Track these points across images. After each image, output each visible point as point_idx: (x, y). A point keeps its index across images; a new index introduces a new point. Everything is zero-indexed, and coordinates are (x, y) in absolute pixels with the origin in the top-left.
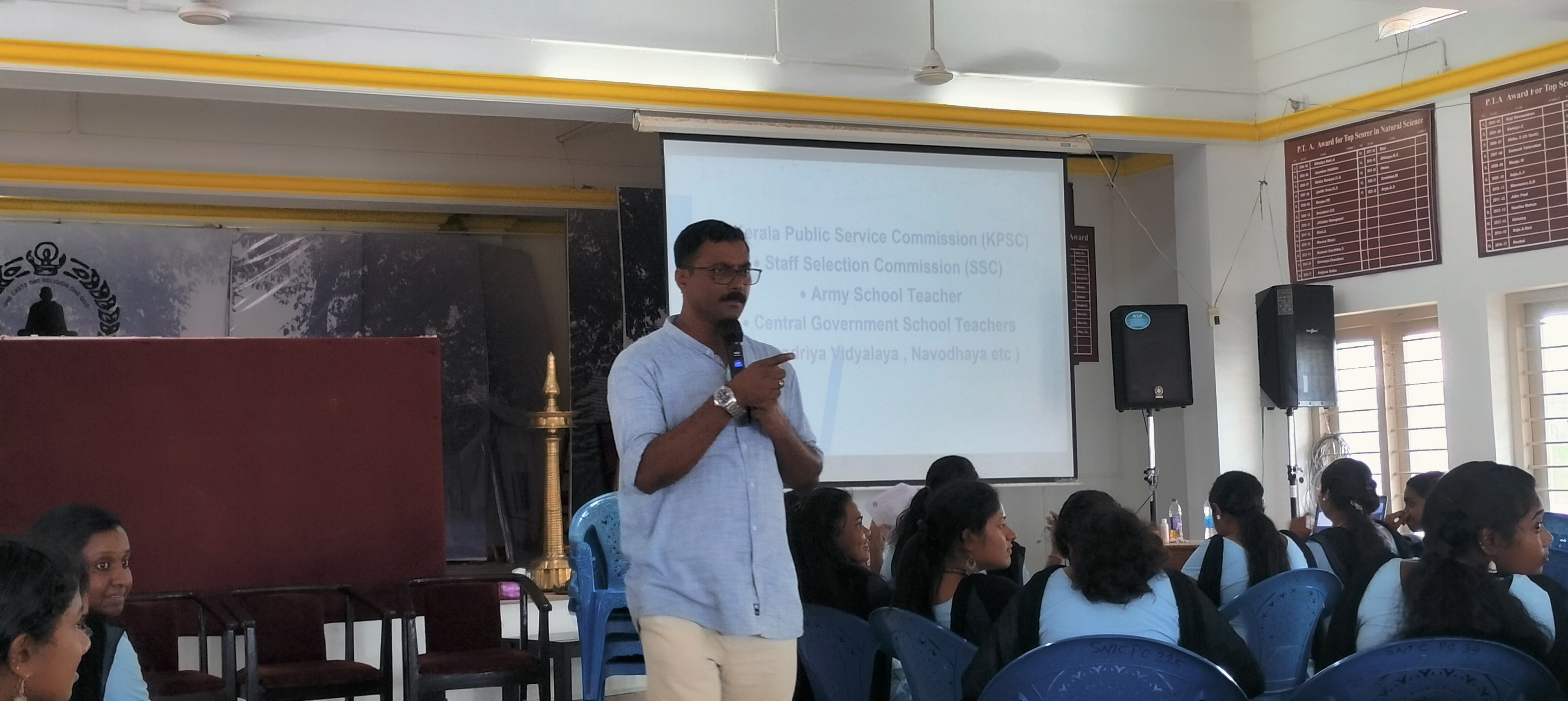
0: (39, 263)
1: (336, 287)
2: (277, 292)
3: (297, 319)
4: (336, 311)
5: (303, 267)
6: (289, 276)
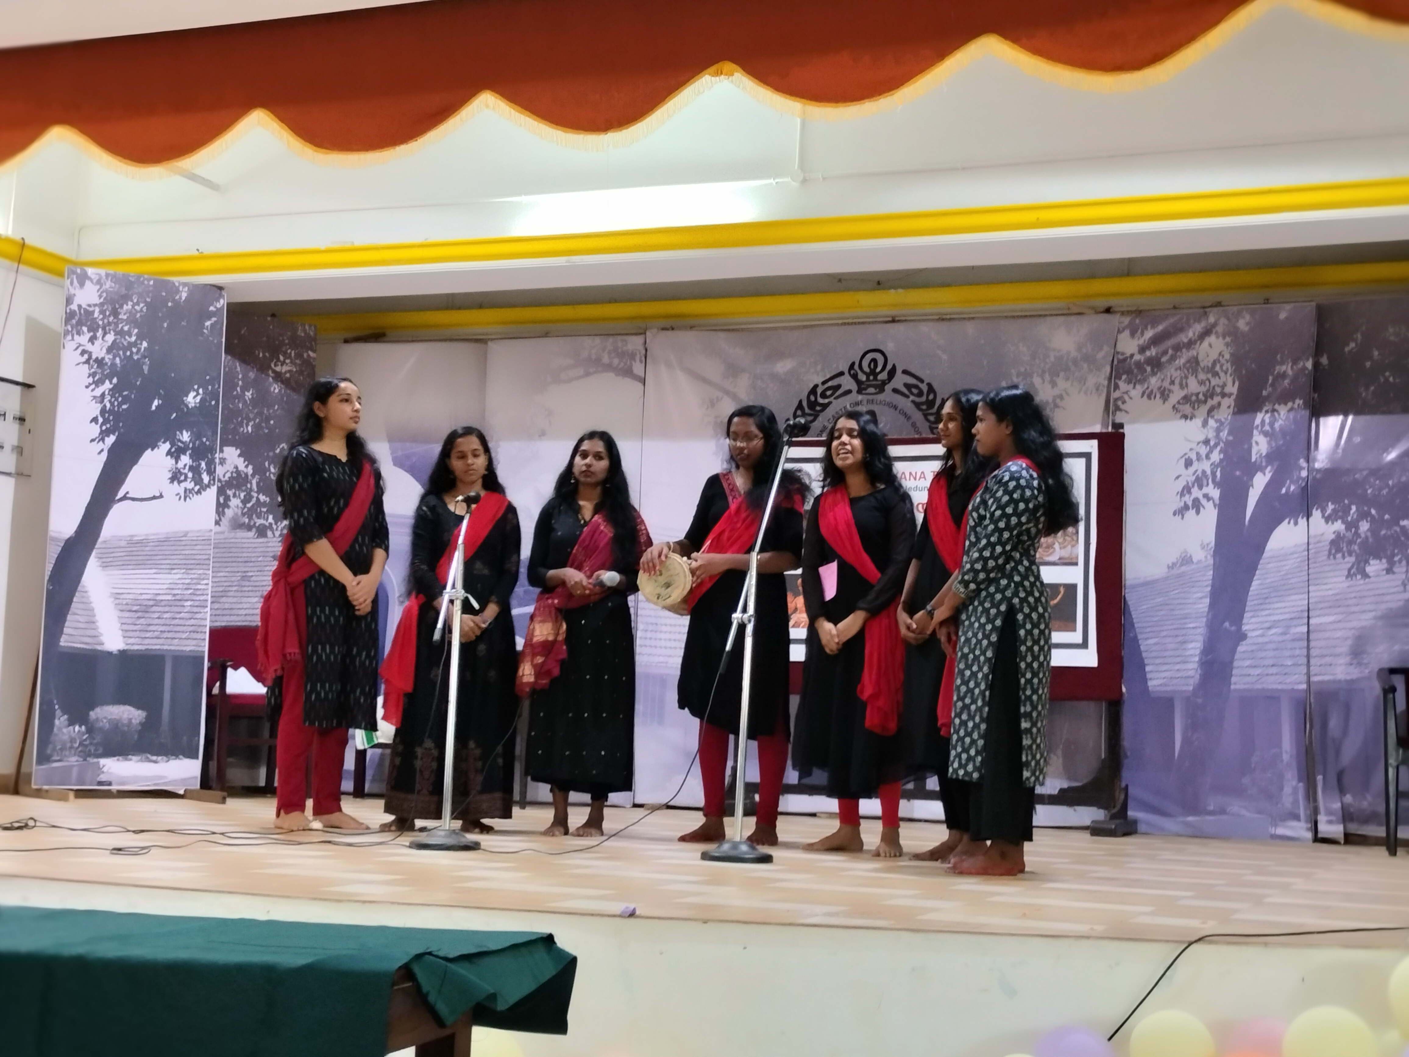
0: (863, 378)
1: (1270, 389)
2: (1179, 402)
3: (1206, 442)
4: (1267, 428)
5: (1219, 361)
6: (1196, 377)
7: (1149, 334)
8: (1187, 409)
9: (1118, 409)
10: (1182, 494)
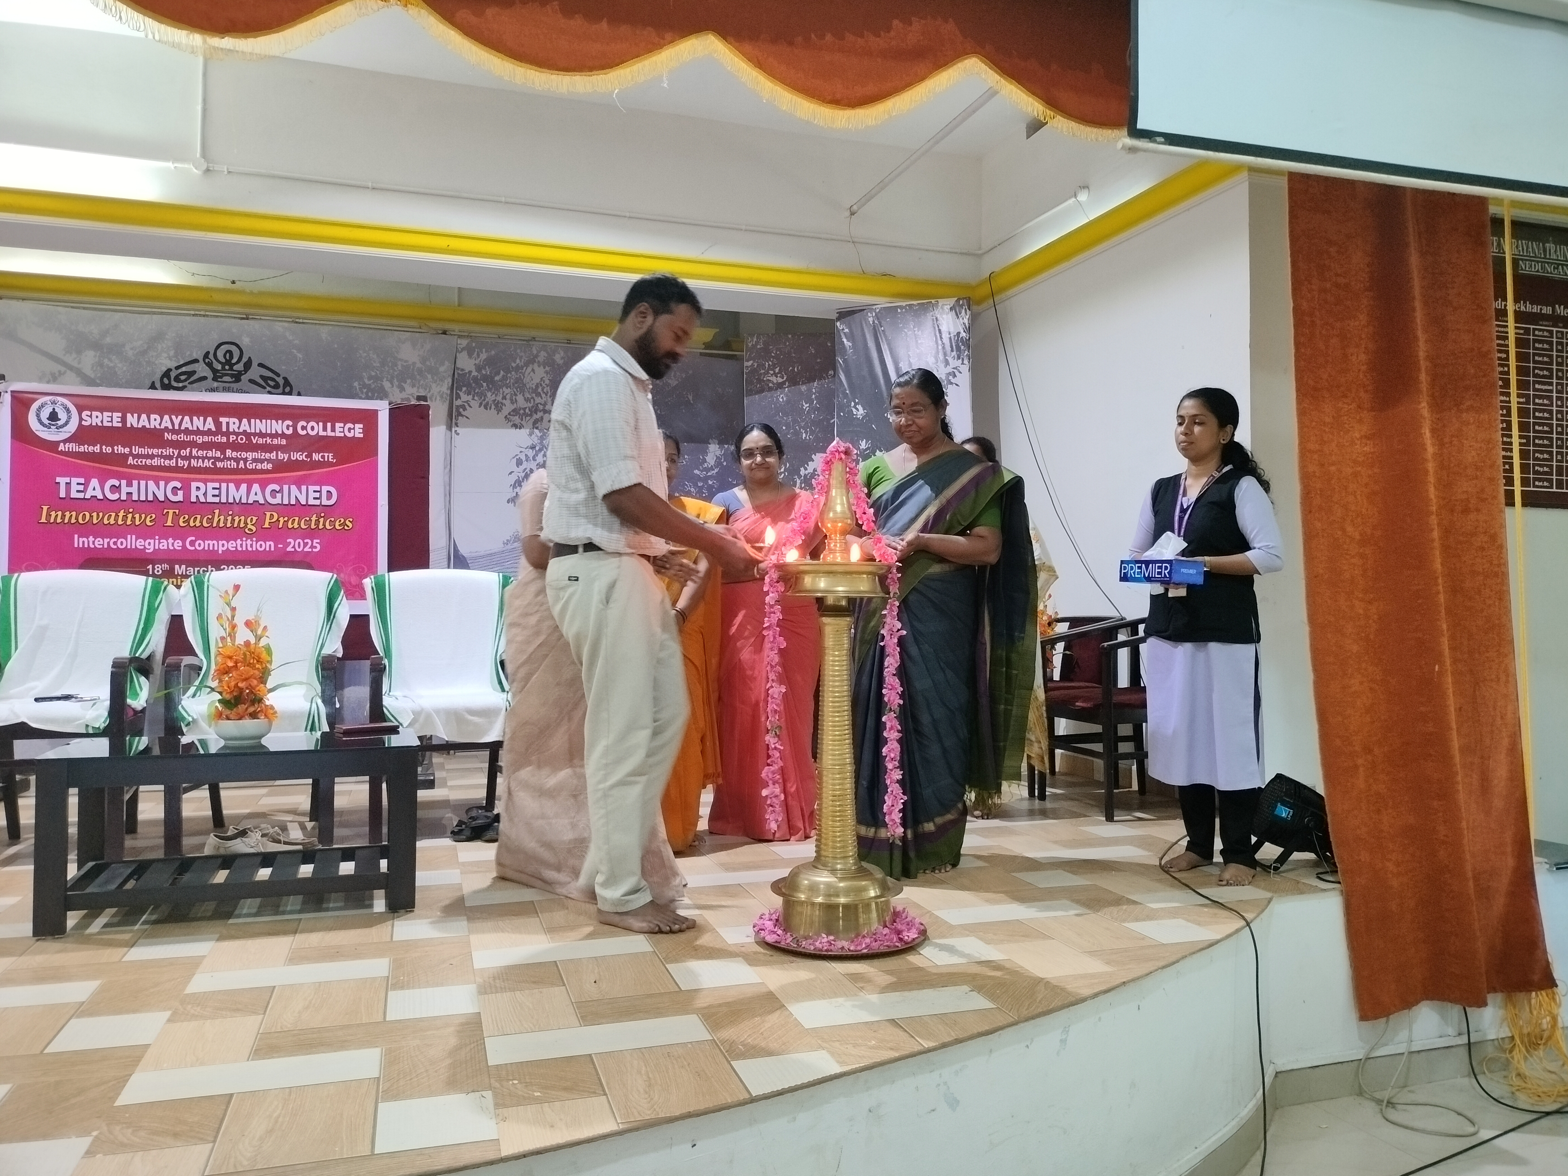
0: (218, 367)
6: (523, 395)
7: (484, 356)
8: (516, 419)
9: (460, 414)
10: (514, 487)
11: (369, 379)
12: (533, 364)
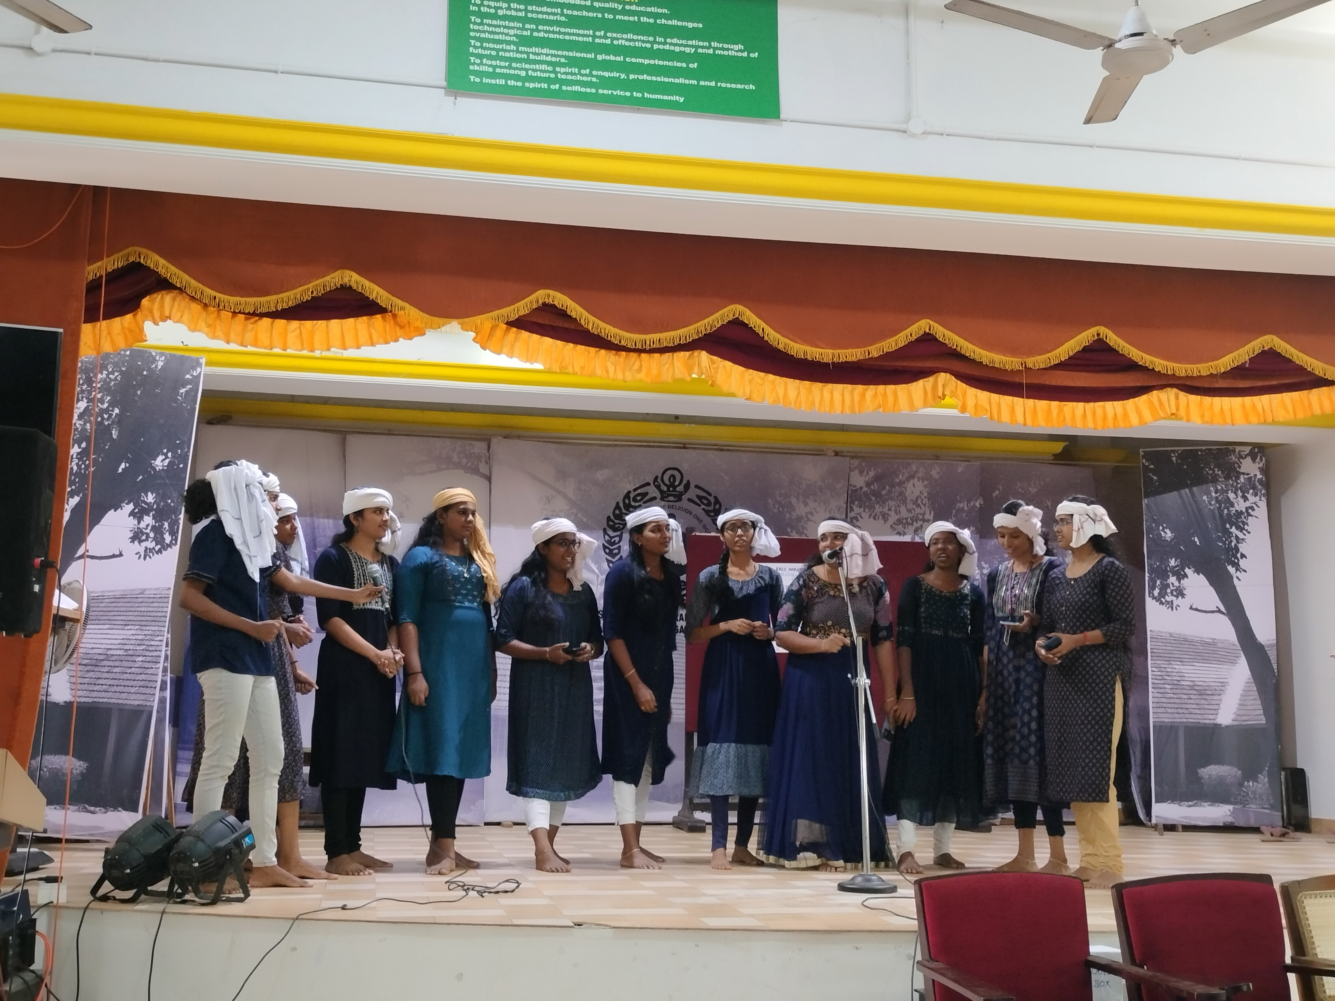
0: (665, 489)
2: (894, 523)
5: (920, 497)
6: (906, 507)
8: (900, 528)
11: (780, 496)
12: (913, 479)
